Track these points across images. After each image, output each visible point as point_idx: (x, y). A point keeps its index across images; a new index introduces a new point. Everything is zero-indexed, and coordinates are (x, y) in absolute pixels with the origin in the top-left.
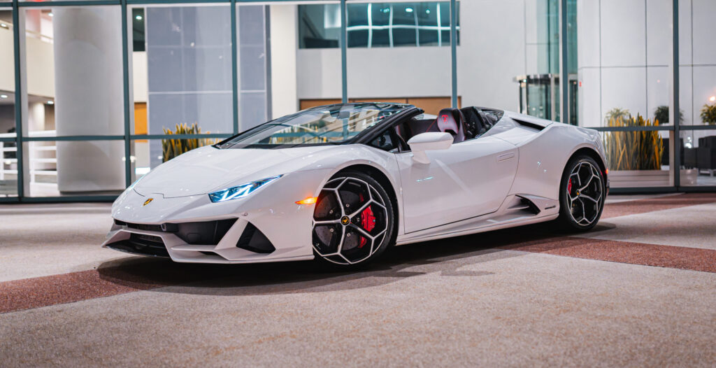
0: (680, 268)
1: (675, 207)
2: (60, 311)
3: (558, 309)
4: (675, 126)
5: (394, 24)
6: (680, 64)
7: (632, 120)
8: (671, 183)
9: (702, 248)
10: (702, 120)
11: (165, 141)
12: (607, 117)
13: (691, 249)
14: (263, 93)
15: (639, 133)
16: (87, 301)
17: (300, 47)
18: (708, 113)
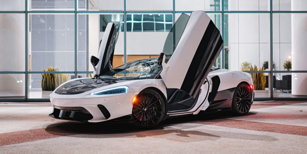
0: (271, 132)
1: (270, 107)
2: (14, 147)
3: (221, 147)
4: (271, 71)
5: (144, 20)
6: (273, 42)
7: (252, 68)
8: (269, 96)
9: (281, 124)
10: (284, 67)
11: (43, 74)
12: (242, 66)
13: (276, 124)
14: (85, 52)
15: (255, 74)
16: (24, 143)
17: (101, 31)
18: (286, 65)
